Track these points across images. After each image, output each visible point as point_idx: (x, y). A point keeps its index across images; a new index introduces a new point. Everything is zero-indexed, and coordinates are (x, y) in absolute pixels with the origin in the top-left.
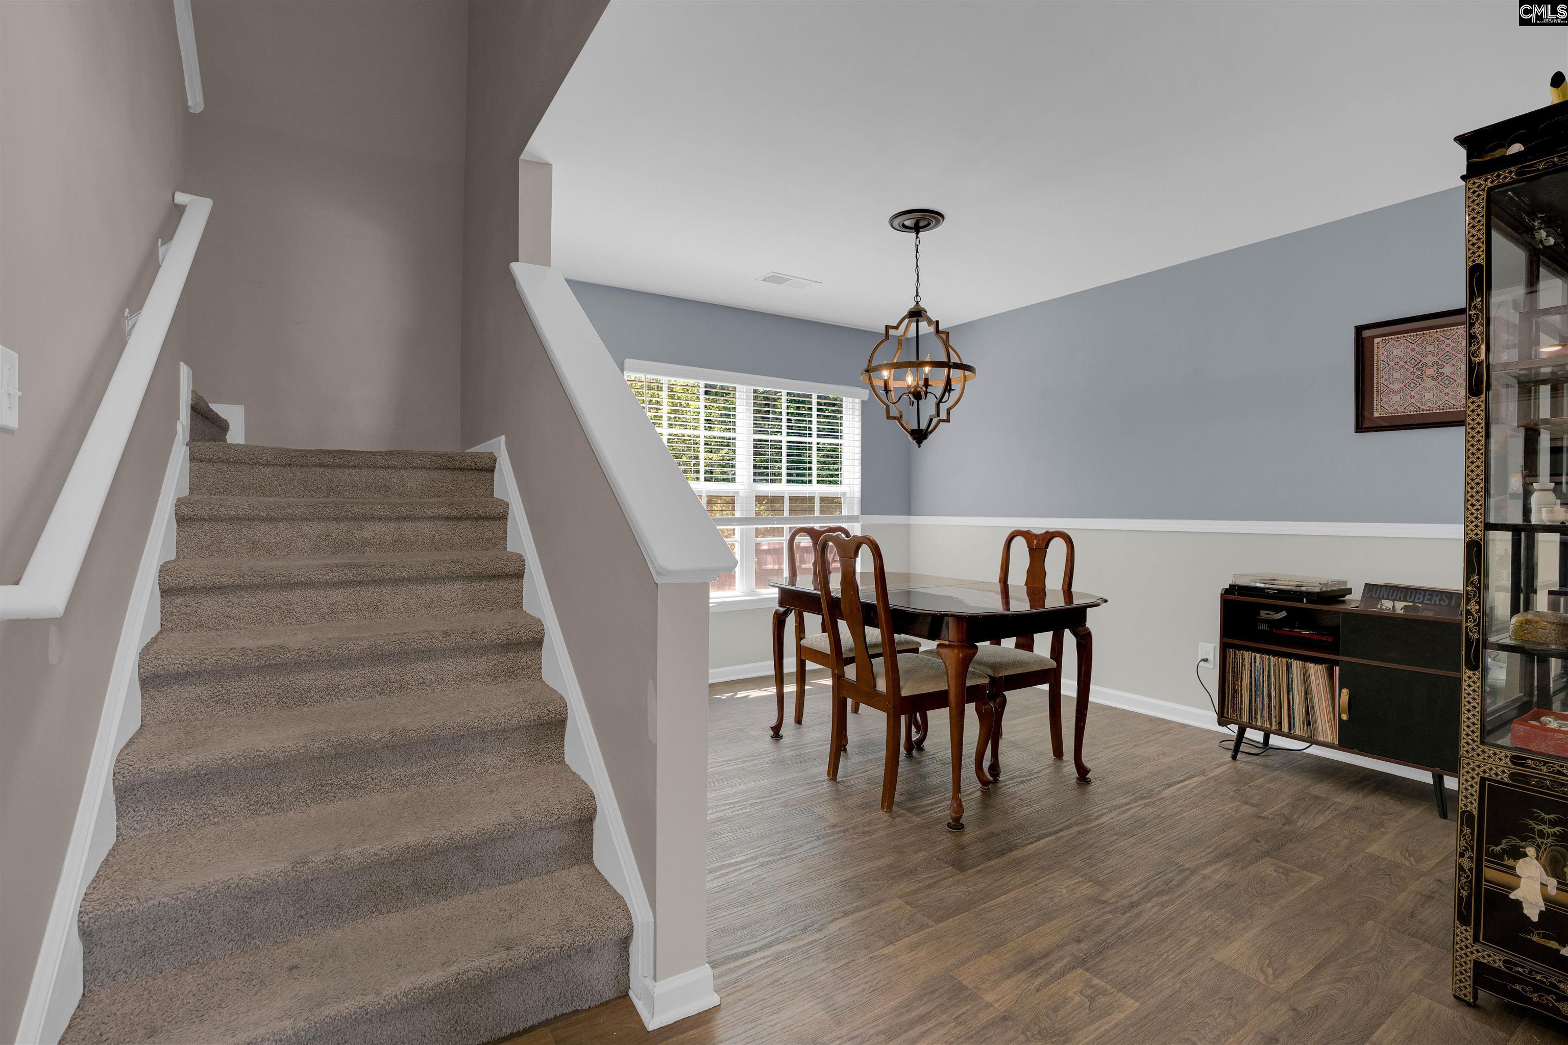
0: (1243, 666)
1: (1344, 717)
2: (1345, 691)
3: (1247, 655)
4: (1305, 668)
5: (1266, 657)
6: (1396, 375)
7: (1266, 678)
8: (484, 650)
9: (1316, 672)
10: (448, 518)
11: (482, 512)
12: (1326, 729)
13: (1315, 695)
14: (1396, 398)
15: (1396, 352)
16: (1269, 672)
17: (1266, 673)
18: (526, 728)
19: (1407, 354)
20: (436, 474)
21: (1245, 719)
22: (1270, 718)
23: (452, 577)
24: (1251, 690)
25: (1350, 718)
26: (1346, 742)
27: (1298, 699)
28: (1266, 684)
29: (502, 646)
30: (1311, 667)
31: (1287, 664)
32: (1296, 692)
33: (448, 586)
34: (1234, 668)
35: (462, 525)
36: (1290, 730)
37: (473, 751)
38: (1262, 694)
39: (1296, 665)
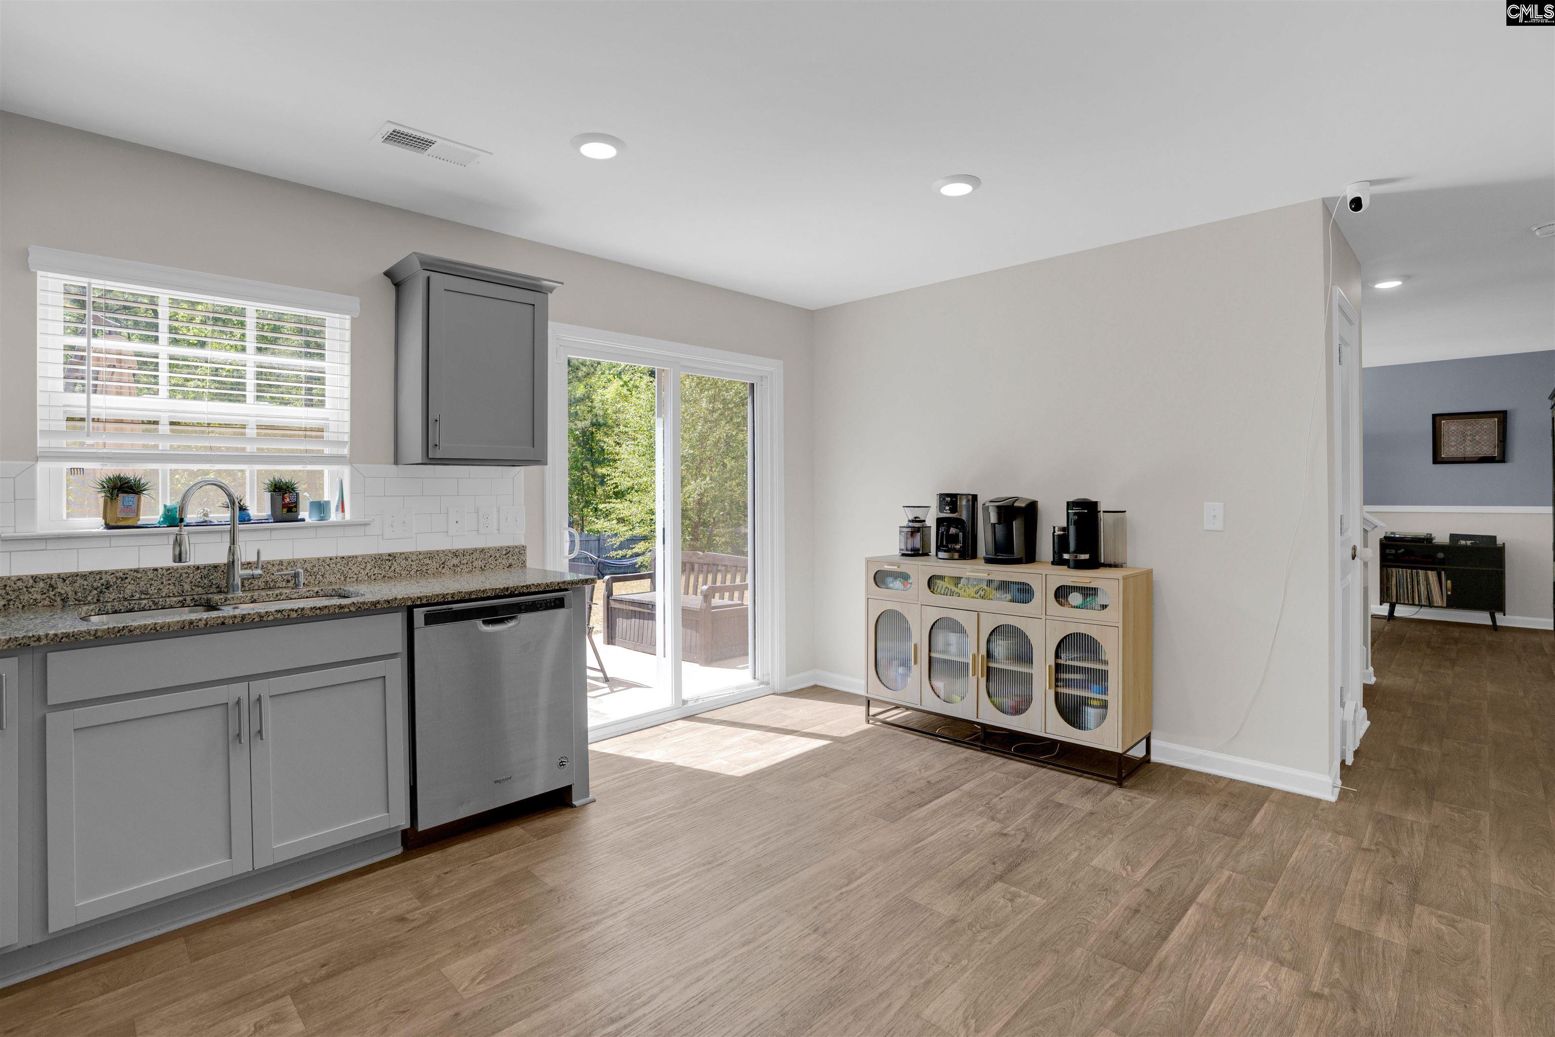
0: (1392, 575)
1: (1449, 593)
2: (1449, 582)
3: (1394, 570)
4: (1426, 573)
5: (1405, 570)
6: (1453, 438)
7: (1405, 580)
9: (1432, 575)
12: (1437, 599)
13: (1432, 585)
14: (1453, 449)
15: (1453, 428)
16: (1407, 577)
17: (1405, 577)
19: (1458, 429)
21: (1394, 601)
22: (1408, 598)
24: (1397, 586)
25: (1452, 594)
26: (1453, 603)
27: (1423, 588)
28: (1405, 583)
30: (1430, 572)
31: (1417, 572)
32: (1421, 585)
34: (1387, 576)
36: (1419, 602)
38: (1403, 588)
39: (1421, 572)
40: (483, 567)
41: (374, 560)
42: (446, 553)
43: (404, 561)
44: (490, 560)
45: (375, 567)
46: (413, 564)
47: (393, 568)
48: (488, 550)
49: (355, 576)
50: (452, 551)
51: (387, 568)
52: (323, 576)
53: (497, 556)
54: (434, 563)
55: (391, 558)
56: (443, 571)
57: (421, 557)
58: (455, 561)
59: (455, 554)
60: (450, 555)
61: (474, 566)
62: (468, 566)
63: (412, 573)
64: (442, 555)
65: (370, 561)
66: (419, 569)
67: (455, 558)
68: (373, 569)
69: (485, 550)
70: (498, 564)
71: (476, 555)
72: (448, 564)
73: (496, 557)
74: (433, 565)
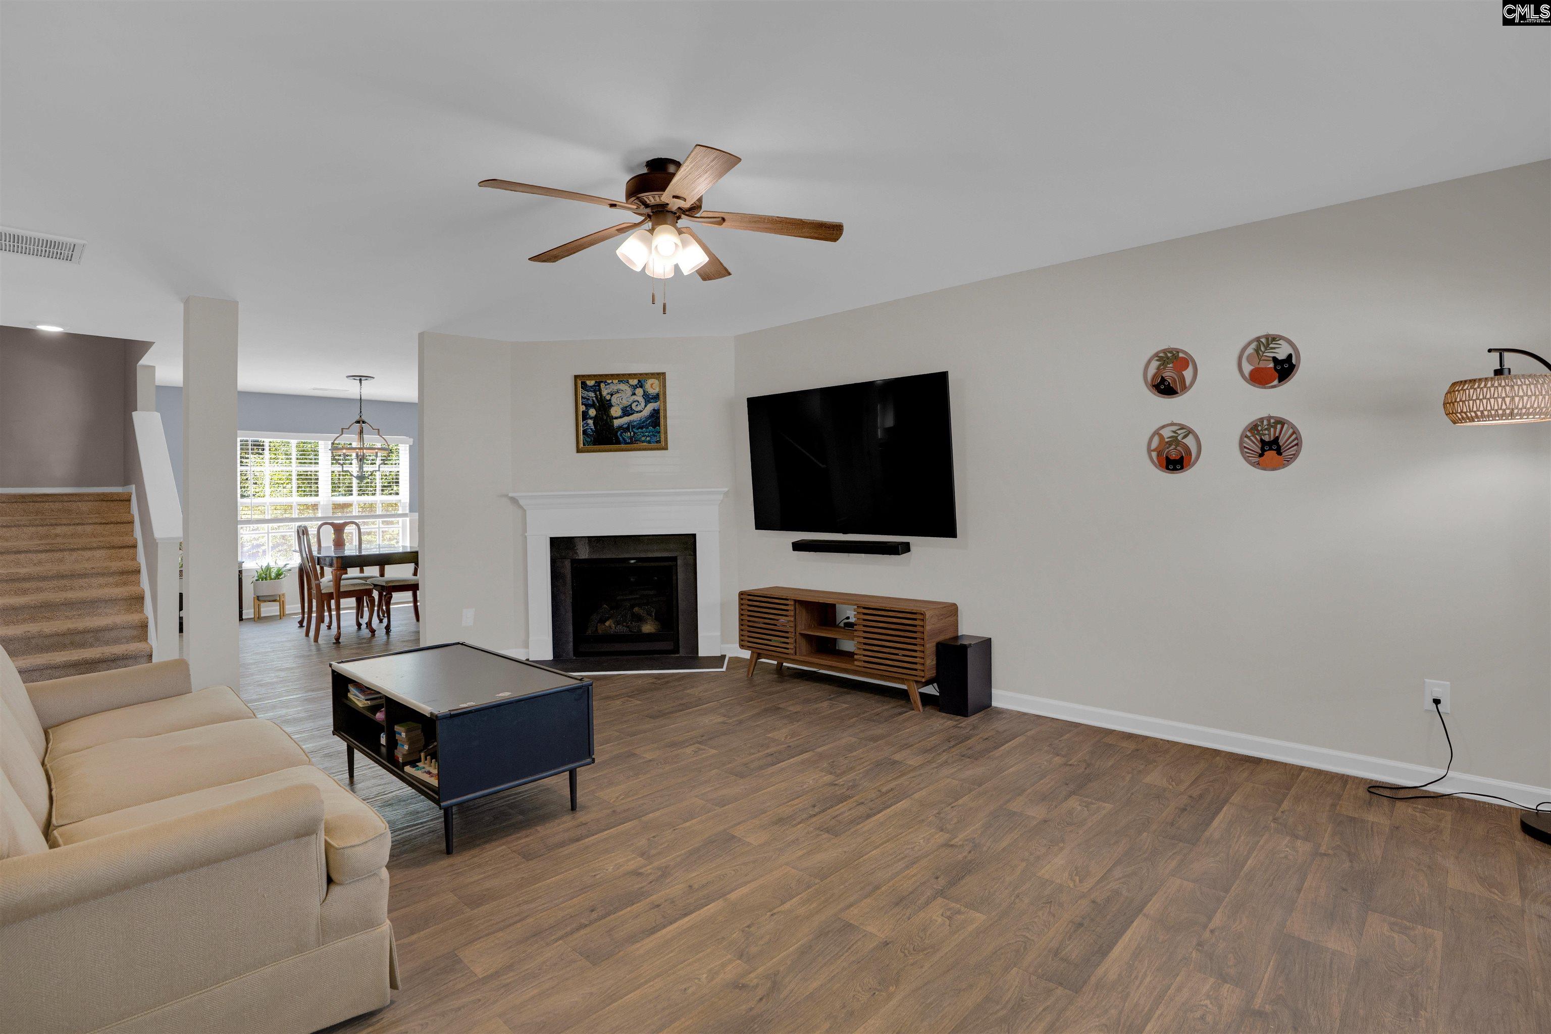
8: (113, 574)
10: (101, 524)
11: (119, 520)
18: (126, 600)
20: (96, 504)
23: (99, 548)
29: (121, 573)
33: (98, 551)
35: (108, 526)
37: (101, 608)
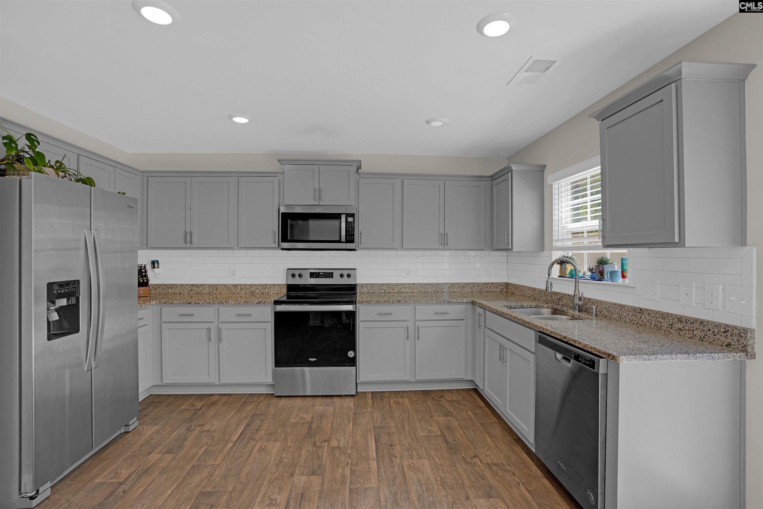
40: (702, 338)
41: (633, 311)
42: (673, 317)
43: (648, 316)
44: (709, 333)
45: (633, 316)
46: (653, 319)
47: (642, 319)
48: (707, 324)
49: (624, 318)
50: (678, 317)
51: (639, 318)
52: (612, 313)
53: (716, 332)
54: (665, 323)
55: (641, 312)
56: (671, 331)
57: (657, 315)
58: (680, 326)
59: (680, 319)
60: (676, 320)
61: (695, 334)
62: (689, 333)
63: (652, 325)
64: (671, 318)
65: (631, 311)
66: (656, 324)
67: (680, 323)
68: (632, 316)
69: (704, 323)
70: (716, 340)
71: (696, 325)
72: (675, 326)
73: (714, 332)
74: (665, 325)
